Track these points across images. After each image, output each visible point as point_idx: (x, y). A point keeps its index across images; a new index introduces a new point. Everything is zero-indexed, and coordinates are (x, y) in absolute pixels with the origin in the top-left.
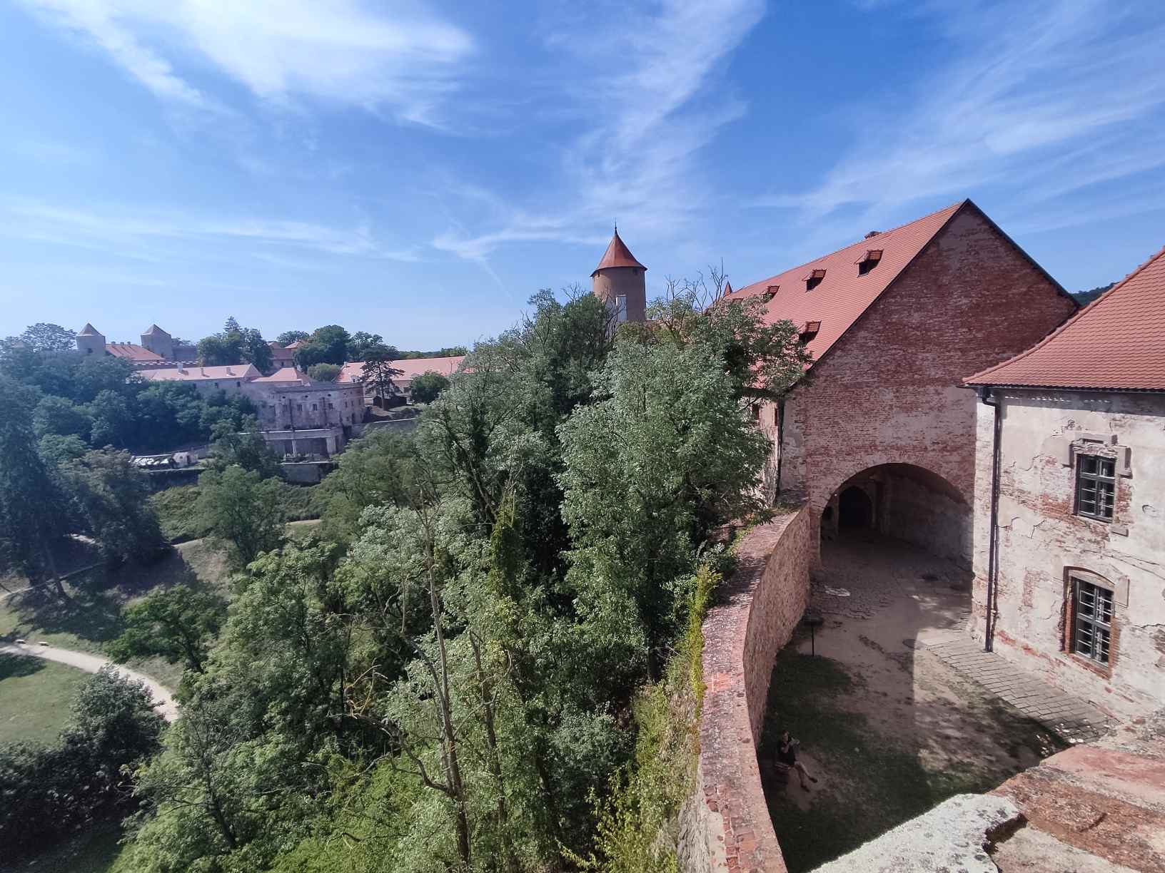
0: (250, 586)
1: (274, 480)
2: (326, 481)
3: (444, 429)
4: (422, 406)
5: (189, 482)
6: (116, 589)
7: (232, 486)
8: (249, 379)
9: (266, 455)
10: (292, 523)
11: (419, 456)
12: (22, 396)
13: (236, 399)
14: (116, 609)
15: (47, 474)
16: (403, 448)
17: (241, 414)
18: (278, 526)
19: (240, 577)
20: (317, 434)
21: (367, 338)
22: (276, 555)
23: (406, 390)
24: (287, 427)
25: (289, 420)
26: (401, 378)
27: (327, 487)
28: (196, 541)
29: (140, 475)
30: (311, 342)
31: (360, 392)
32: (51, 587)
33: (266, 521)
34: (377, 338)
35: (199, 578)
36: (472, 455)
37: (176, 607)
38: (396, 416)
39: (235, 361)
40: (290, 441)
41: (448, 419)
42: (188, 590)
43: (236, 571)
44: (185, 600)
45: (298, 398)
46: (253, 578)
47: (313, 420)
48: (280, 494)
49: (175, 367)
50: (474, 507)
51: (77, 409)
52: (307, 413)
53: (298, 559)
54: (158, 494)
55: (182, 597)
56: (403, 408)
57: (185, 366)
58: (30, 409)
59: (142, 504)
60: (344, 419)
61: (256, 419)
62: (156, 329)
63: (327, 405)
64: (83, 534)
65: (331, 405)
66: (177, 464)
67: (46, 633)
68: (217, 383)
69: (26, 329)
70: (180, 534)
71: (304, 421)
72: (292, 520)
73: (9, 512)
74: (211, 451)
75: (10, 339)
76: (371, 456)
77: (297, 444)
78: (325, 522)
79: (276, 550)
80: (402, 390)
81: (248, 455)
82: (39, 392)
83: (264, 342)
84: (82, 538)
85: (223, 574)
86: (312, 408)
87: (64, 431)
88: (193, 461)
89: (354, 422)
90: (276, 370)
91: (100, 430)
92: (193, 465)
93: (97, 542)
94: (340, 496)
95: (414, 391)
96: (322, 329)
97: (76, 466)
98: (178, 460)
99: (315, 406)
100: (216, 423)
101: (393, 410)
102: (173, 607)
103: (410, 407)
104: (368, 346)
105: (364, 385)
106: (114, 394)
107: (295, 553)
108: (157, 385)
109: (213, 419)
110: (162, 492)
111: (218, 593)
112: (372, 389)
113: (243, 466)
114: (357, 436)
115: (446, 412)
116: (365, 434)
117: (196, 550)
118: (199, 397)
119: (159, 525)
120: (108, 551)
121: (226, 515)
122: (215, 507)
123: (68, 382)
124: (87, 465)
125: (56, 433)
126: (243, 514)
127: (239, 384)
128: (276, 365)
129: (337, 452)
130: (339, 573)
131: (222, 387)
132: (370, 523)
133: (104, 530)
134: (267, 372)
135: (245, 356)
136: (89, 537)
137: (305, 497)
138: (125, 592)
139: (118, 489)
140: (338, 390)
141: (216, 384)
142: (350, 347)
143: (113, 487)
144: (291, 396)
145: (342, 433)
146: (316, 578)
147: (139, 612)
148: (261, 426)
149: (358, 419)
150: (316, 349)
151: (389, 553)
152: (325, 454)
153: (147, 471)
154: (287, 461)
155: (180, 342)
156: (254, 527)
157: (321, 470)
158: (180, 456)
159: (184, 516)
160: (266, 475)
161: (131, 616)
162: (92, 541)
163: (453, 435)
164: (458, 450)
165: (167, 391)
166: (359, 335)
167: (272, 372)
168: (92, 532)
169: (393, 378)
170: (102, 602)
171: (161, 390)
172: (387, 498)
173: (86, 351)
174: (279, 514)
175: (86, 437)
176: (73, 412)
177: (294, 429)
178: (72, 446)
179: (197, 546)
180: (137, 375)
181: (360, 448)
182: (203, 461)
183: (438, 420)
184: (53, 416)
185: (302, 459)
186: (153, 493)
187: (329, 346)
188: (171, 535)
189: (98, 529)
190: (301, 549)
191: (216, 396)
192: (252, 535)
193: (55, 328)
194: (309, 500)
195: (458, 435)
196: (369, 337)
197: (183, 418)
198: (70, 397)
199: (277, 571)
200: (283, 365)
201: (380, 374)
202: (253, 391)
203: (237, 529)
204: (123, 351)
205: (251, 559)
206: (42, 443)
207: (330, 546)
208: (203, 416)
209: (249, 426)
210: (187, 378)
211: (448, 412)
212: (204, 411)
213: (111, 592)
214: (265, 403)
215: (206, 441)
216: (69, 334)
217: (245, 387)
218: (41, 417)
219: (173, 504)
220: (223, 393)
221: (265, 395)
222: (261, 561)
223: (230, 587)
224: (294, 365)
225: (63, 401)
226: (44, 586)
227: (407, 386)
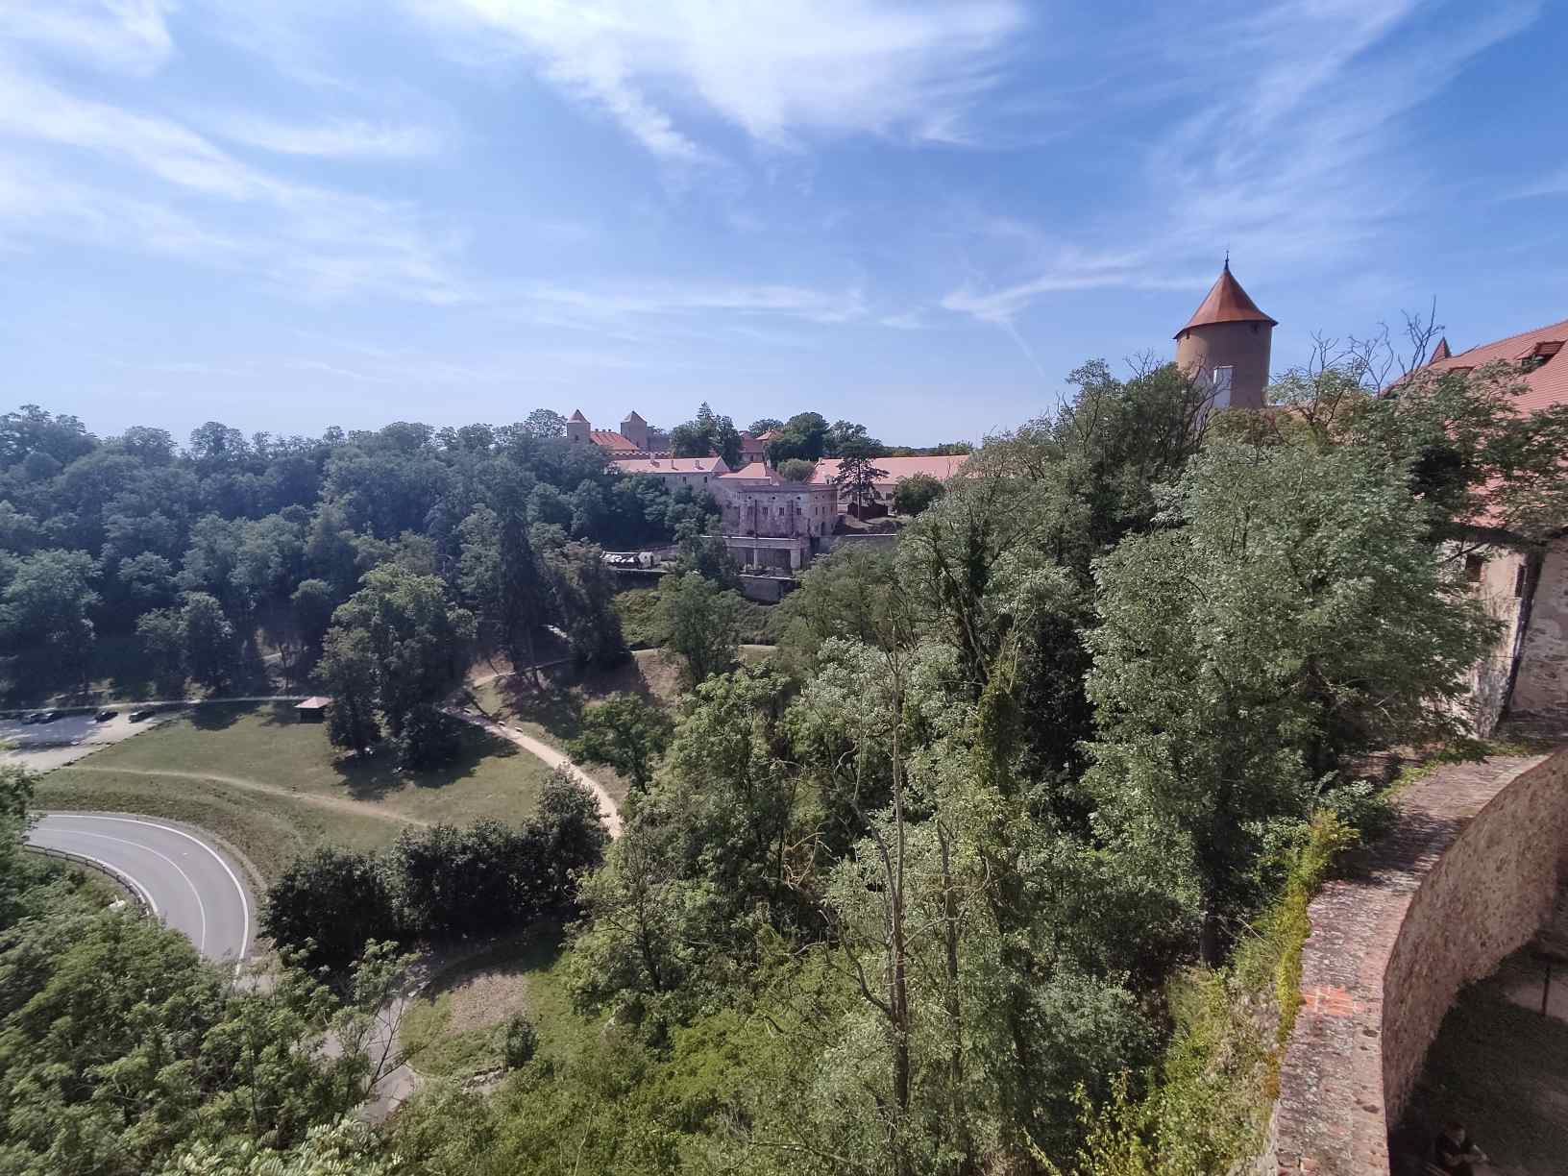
0: (698, 710)
1: (731, 593)
2: (786, 601)
3: (931, 550)
4: (905, 518)
5: (650, 586)
6: (579, 687)
7: (690, 595)
8: (716, 474)
9: (726, 563)
10: (745, 646)
11: (897, 582)
12: (521, 484)
13: (702, 497)
14: (578, 709)
15: (534, 561)
16: (878, 570)
17: (705, 514)
18: (731, 647)
19: (688, 697)
20: (781, 544)
21: (847, 429)
22: (727, 680)
23: (889, 497)
24: (750, 533)
25: (753, 525)
26: (884, 481)
27: (786, 609)
28: (652, 650)
29: (609, 571)
30: (784, 432)
31: (833, 496)
32: (529, 674)
33: (719, 640)
34: (860, 429)
35: (651, 690)
36: (965, 589)
37: (629, 717)
38: (873, 530)
39: (705, 454)
40: (753, 549)
41: (937, 538)
42: (641, 702)
43: (685, 690)
44: (637, 712)
45: (764, 500)
46: (702, 702)
47: (778, 527)
48: (736, 611)
49: (648, 457)
50: (961, 659)
51: (562, 497)
52: (773, 518)
53: (748, 689)
54: (622, 595)
55: (634, 708)
56: (883, 519)
57: (657, 457)
58: (526, 496)
59: (608, 603)
60: (813, 528)
61: (719, 521)
62: (635, 416)
63: (795, 511)
64: (557, 627)
65: (799, 510)
66: (642, 564)
67: (522, 720)
68: (685, 477)
69: (529, 415)
70: (639, 640)
71: (769, 527)
72: (746, 642)
73: (504, 596)
74: (673, 553)
75: (516, 425)
76: (839, 577)
77: (759, 554)
78: (781, 650)
79: (727, 674)
80: (884, 496)
81: (708, 561)
82: (534, 479)
83: (735, 432)
84: (556, 630)
85: (673, 691)
86: (778, 512)
87: (549, 519)
88: (656, 563)
89: (823, 534)
90: (745, 465)
91: (579, 522)
92: (656, 566)
93: (569, 636)
94: (799, 621)
95: (898, 499)
96: (797, 418)
97: (557, 556)
98: (642, 560)
99: (781, 509)
100: (681, 523)
101: (871, 521)
102: (626, 717)
103: (891, 520)
104: (848, 439)
105: (839, 487)
106: (593, 484)
107: (745, 681)
108: (630, 476)
109: (678, 518)
110: (625, 593)
111: (667, 711)
112: (848, 493)
113: (702, 574)
114: (825, 550)
115: (935, 529)
116: (835, 549)
117: (651, 660)
118: (667, 492)
119: (621, 627)
120: (576, 647)
121: (682, 627)
122: (672, 616)
123: (557, 470)
124: (566, 556)
125: (544, 521)
126: (698, 627)
127: (706, 480)
128: (746, 459)
129: (801, 568)
130: (790, 713)
131: (690, 481)
132: (830, 660)
133: (575, 625)
134: (735, 467)
135: (714, 448)
136: (562, 630)
137: (762, 618)
138: (586, 693)
139: (589, 585)
140: (809, 492)
141: (685, 479)
142: (827, 440)
143: (585, 582)
144: (757, 496)
145: (808, 545)
146: (766, 715)
147: (596, 716)
148: (724, 529)
149: (829, 529)
150: (787, 441)
151: (848, 700)
152: (788, 570)
153: (615, 568)
154: (747, 573)
155: (655, 431)
156: (707, 644)
157: (782, 588)
158: (644, 556)
159: (643, 622)
160: (724, 586)
161: (590, 718)
162: (564, 635)
163: (942, 560)
164: (947, 581)
165: (639, 483)
166: (839, 425)
167: (740, 467)
168: (565, 626)
169: (874, 480)
170: (567, 697)
171: (633, 483)
172: (853, 632)
173: (574, 438)
174: (733, 634)
175: (567, 528)
176: (558, 502)
177: (758, 536)
178: (555, 535)
179: (652, 656)
180: (614, 466)
181: (828, 565)
182: (665, 563)
183: (924, 538)
184: (543, 504)
185: (763, 572)
186: (618, 592)
187: (804, 438)
188: (631, 640)
189: (570, 624)
190: (752, 678)
191: (683, 491)
192: (705, 653)
193: (550, 414)
194: (766, 622)
195: (949, 561)
196: (851, 427)
197: (650, 514)
198: (558, 486)
199: (726, 698)
200: (752, 460)
201: (859, 475)
202: (719, 489)
203: (691, 643)
204: (604, 439)
205: (701, 679)
206: (533, 530)
207: (784, 679)
208: (669, 514)
209: (712, 528)
210: (658, 471)
211: (939, 528)
212: (670, 508)
213: (575, 690)
214: (730, 503)
215: (670, 542)
216: (561, 420)
217: (711, 483)
218: (534, 504)
219: (635, 607)
220: (690, 488)
221: (731, 493)
222: (710, 684)
223: (679, 707)
224: (764, 460)
225: (552, 489)
226: (524, 673)
227: (890, 492)
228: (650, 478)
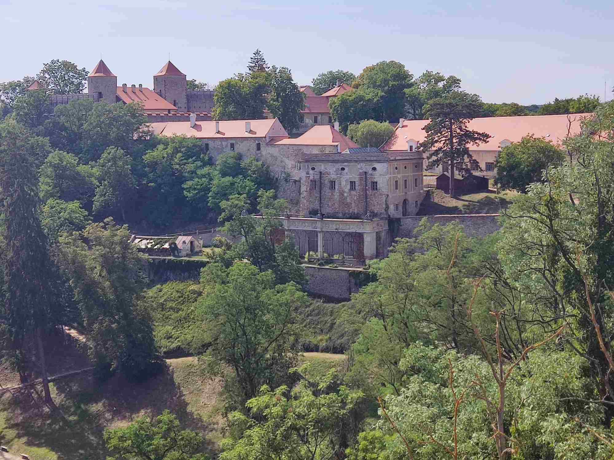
0: (248, 432)
1: (290, 286)
2: (358, 297)
3: (546, 230)
4: (511, 194)
5: (189, 278)
6: (100, 404)
7: (240, 289)
8: (272, 140)
9: (284, 250)
10: (305, 354)
11: (499, 273)
12: (32, 151)
13: (253, 168)
14: (99, 431)
15: (48, 247)
16: (475, 259)
17: (257, 190)
18: (289, 354)
19: (237, 415)
20: (353, 226)
21: (436, 83)
22: (284, 394)
23: (490, 166)
24: (313, 213)
25: (317, 202)
26: (483, 146)
27: (358, 306)
28: (190, 359)
29: (139, 260)
30: (357, 86)
31: (418, 166)
32: (39, 387)
33: (274, 344)
34: (454, 81)
35: (189, 409)
36: (589, 281)
37: (162, 442)
38: (471, 208)
39: (257, 115)
40: (316, 232)
41: (553, 214)
42: (177, 422)
43: (231, 408)
44: (172, 435)
45: (331, 170)
46: (251, 421)
47: (348, 205)
48: (296, 309)
49: (187, 119)
50: (585, 372)
51: (82, 169)
52: (342, 193)
53: (310, 405)
54: (155, 289)
55: (169, 430)
56: (482, 196)
57: (199, 118)
58: (38, 167)
59: (138, 299)
60: (392, 207)
61: (275, 197)
62: (171, 67)
63: (369, 185)
64: (74, 328)
65: (374, 185)
66: (179, 251)
67: (29, 444)
68: (233, 142)
69: (42, 67)
70: (174, 345)
71: (336, 205)
72: (308, 348)
73: (10, 289)
74: (218, 238)
75: (27, 80)
76: (425, 267)
77: (324, 239)
78: (351, 359)
79: (284, 387)
80: (483, 166)
81: (261, 248)
82: (48, 148)
83: (295, 87)
84: (73, 333)
85: (216, 411)
86: (349, 187)
87: (66, 196)
88: (197, 249)
89: (405, 213)
90: (307, 128)
91: (102, 199)
92: (197, 254)
93: (88, 340)
94: (374, 323)
95: (501, 169)
96: (372, 69)
97: (75, 240)
98: (180, 246)
99: (352, 183)
100: (228, 200)
101: (466, 197)
102: (158, 441)
103: (492, 196)
104: (437, 94)
105: (425, 155)
106: (121, 152)
107: (307, 396)
108: (165, 143)
109: (224, 194)
110: (159, 286)
111: (210, 436)
112: (437, 162)
113: (254, 263)
114: (408, 235)
115: (551, 203)
116: (420, 233)
117: (189, 370)
118: (211, 162)
119: (152, 330)
120: (97, 354)
121: (228, 329)
122: (217, 315)
123: (75, 134)
124: (86, 240)
125: (60, 198)
126: (248, 329)
127: (259, 147)
128: (308, 121)
129: (377, 257)
130: (365, 439)
131: (241, 148)
132: (414, 370)
133: (96, 326)
134: (294, 131)
135: (269, 107)
136: (81, 333)
137: (328, 319)
138: (109, 411)
139: (114, 276)
140: (388, 161)
141: (232, 146)
142: (410, 96)
143: (109, 272)
144: (322, 167)
145: (386, 227)
146: (332, 442)
147: (122, 439)
148: (281, 208)
149: (412, 208)
150: (361, 98)
151: (439, 422)
152: (361, 258)
153: (146, 256)
154: (310, 262)
155: (196, 86)
156: (259, 350)
157: (353, 281)
158: (183, 241)
159: (180, 322)
160: (282, 279)
161: (114, 442)
162: (82, 339)
163: (561, 244)
164: (567, 272)
165: (176, 151)
166: (428, 77)
167: (301, 130)
168: (83, 327)
169: (471, 146)
170: (85, 417)
171: (170, 150)
172: (443, 338)
173: (96, 95)
174: (292, 338)
175: (87, 206)
176: (78, 173)
177: (323, 216)
178: (73, 215)
179: (191, 366)
180: (146, 129)
181: (411, 252)
182: (208, 250)
183: (537, 216)
184: (59, 177)
185: (329, 261)
186: (150, 286)
187: (381, 93)
188: (164, 345)
189: (91, 324)
190: (316, 393)
191: (231, 161)
192: (257, 362)
193: (69, 67)
194: (333, 324)
195: (569, 244)
196: (441, 79)
197: (189, 190)
198: (77, 154)
199: (283, 418)
200: (316, 121)
201: (451, 139)
202: (276, 158)
203: (240, 350)
204: (133, 96)
205: (252, 393)
206: (46, 209)
207: (356, 395)
208: (214, 189)
209: (267, 207)
210: (198, 135)
211: (555, 203)
212: (215, 182)
213: (96, 408)
214: (289, 175)
215: (214, 223)
216: (82, 74)
217: (266, 151)
218: (48, 176)
219: (170, 304)
220: (240, 157)
221: (289, 163)
222: (264, 399)
223: (223, 431)
224: (330, 122)
225: (69, 158)
226: (33, 386)
227: (491, 159)
228: (190, 145)
